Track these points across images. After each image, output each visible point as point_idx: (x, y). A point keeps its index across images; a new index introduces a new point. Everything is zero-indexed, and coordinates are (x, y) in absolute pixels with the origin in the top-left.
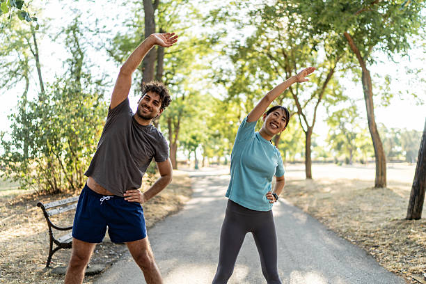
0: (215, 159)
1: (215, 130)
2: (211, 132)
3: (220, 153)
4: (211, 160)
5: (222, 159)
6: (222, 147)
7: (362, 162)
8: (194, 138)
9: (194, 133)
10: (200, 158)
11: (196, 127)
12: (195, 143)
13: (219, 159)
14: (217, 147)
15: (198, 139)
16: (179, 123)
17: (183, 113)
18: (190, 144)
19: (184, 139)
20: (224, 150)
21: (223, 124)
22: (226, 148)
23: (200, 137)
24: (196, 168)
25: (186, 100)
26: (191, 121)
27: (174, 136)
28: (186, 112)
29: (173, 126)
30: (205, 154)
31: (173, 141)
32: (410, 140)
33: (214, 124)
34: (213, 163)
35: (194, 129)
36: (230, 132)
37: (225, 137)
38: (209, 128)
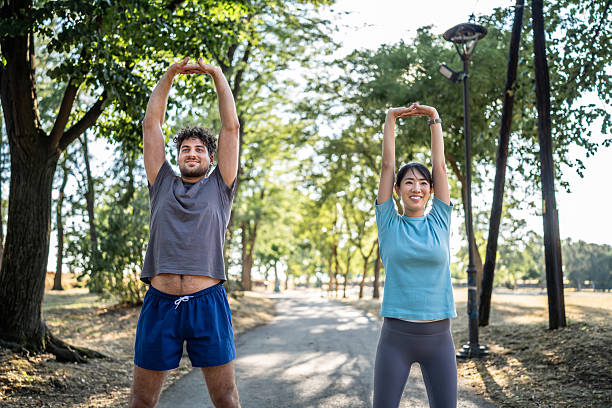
0: (303, 279)
1: (305, 238)
2: (298, 241)
3: (309, 270)
4: (297, 281)
5: (313, 280)
6: (312, 261)
7: (508, 286)
8: (275, 248)
9: (276, 242)
10: (282, 277)
11: (278, 234)
12: (276, 255)
13: (308, 279)
14: (306, 262)
15: (280, 250)
16: (255, 229)
17: (262, 217)
18: (271, 257)
19: (262, 251)
20: (316, 267)
21: (314, 232)
22: (319, 263)
23: (284, 247)
24: (277, 290)
25: (265, 198)
26: (273, 227)
27: (248, 247)
28: (265, 214)
29: (247, 233)
30: (290, 271)
31: (247, 253)
32: (574, 256)
33: (302, 232)
34: (299, 285)
35: (276, 237)
36: (323, 243)
37: (316, 248)
38: (296, 236)
